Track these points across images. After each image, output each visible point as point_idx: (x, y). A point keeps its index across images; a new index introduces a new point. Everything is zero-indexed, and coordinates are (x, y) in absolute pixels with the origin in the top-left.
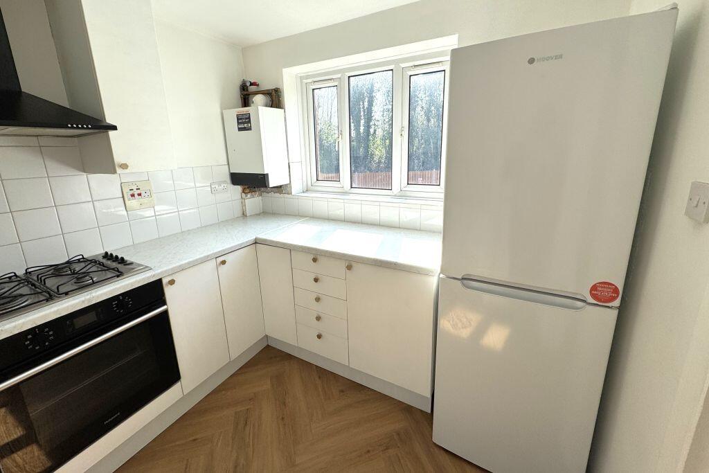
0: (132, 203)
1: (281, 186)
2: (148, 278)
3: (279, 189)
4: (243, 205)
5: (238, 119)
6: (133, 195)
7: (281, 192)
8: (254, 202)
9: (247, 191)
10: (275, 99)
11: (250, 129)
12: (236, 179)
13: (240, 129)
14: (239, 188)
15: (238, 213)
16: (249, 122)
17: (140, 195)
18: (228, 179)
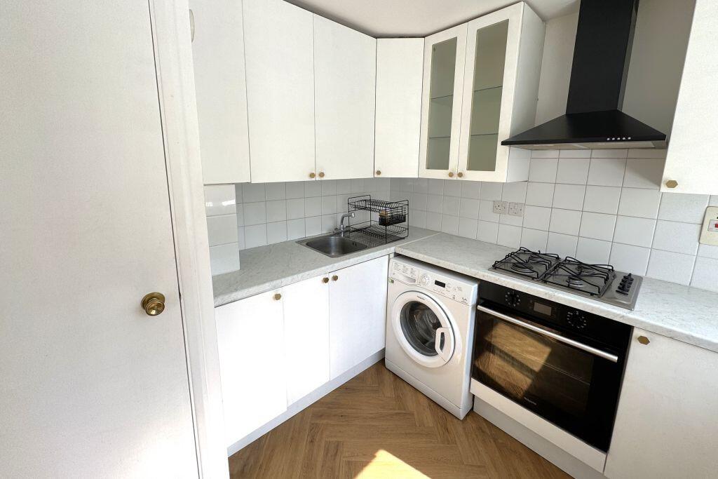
0: (713, 235)
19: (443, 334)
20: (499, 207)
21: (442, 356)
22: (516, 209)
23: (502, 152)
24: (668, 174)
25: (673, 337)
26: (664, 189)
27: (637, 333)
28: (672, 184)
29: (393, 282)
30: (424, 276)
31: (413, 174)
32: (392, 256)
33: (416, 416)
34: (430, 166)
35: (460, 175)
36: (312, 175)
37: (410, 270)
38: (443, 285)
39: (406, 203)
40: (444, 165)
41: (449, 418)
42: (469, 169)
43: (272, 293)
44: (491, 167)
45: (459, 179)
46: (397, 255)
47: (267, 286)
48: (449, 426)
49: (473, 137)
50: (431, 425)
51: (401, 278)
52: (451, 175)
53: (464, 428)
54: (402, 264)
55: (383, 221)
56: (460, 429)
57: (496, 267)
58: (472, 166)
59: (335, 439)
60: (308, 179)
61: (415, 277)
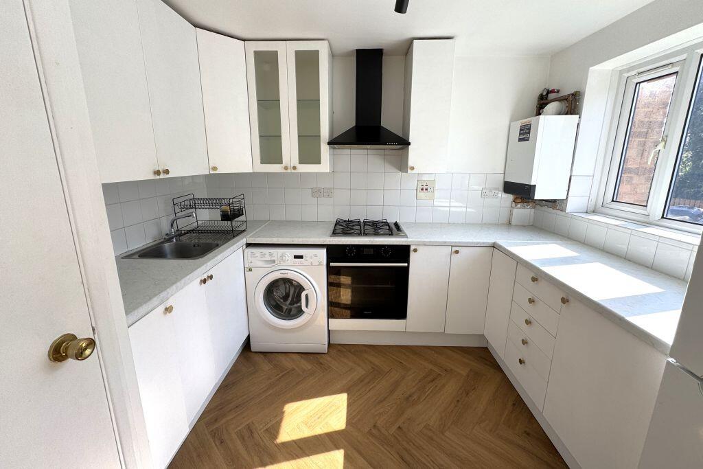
0: (422, 194)
1: (555, 201)
2: (403, 242)
3: (553, 203)
4: (511, 214)
5: (521, 130)
6: (422, 189)
7: (554, 208)
8: (523, 212)
9: (519, 200)
10: (572, 104)
11: (528, 139)
12: (509, 187)
13: (520, 140)
14: (511, 197)
15: (505, 220)
16: (529, 133)
17: (427, 189)
18: (501, 186)
19: (307, 296)
20: (316, 192)
21: (308, 312)
22: (328, 193)
23: (325, 149)
24: (410, 163)
25: (425, 244)
26: (409, 171)
27: (412, 248)
28: (412, 168)
29: (251, 270)
30: (282, 256)
31: (248, 169)
32: (244, 247)
33: (297, 369)
34: (264, 160)
35: (294, 168)
36: (158, 173)
37: (268, 254)
38: (301, 257)
39: (242, 197)
40: (279, 160)
41: (318, 356)
42: (301, 162)
43: (161, 308)
44: (317, 161)
45: (293, 171)
46: (249, 245)
47: (155, 301)
48: (321, 361)
49: (301, 137)
50: (310, 368)
51: (260, 264)
52: (286, 168)
53: (331, 357)
54: (258, 251)
55: (226, 217)
56: (329, 359)
57: (335, 233)
58: (303, 160)
59: (243, 426)
60: (152, 177)
61: (275, 258)
